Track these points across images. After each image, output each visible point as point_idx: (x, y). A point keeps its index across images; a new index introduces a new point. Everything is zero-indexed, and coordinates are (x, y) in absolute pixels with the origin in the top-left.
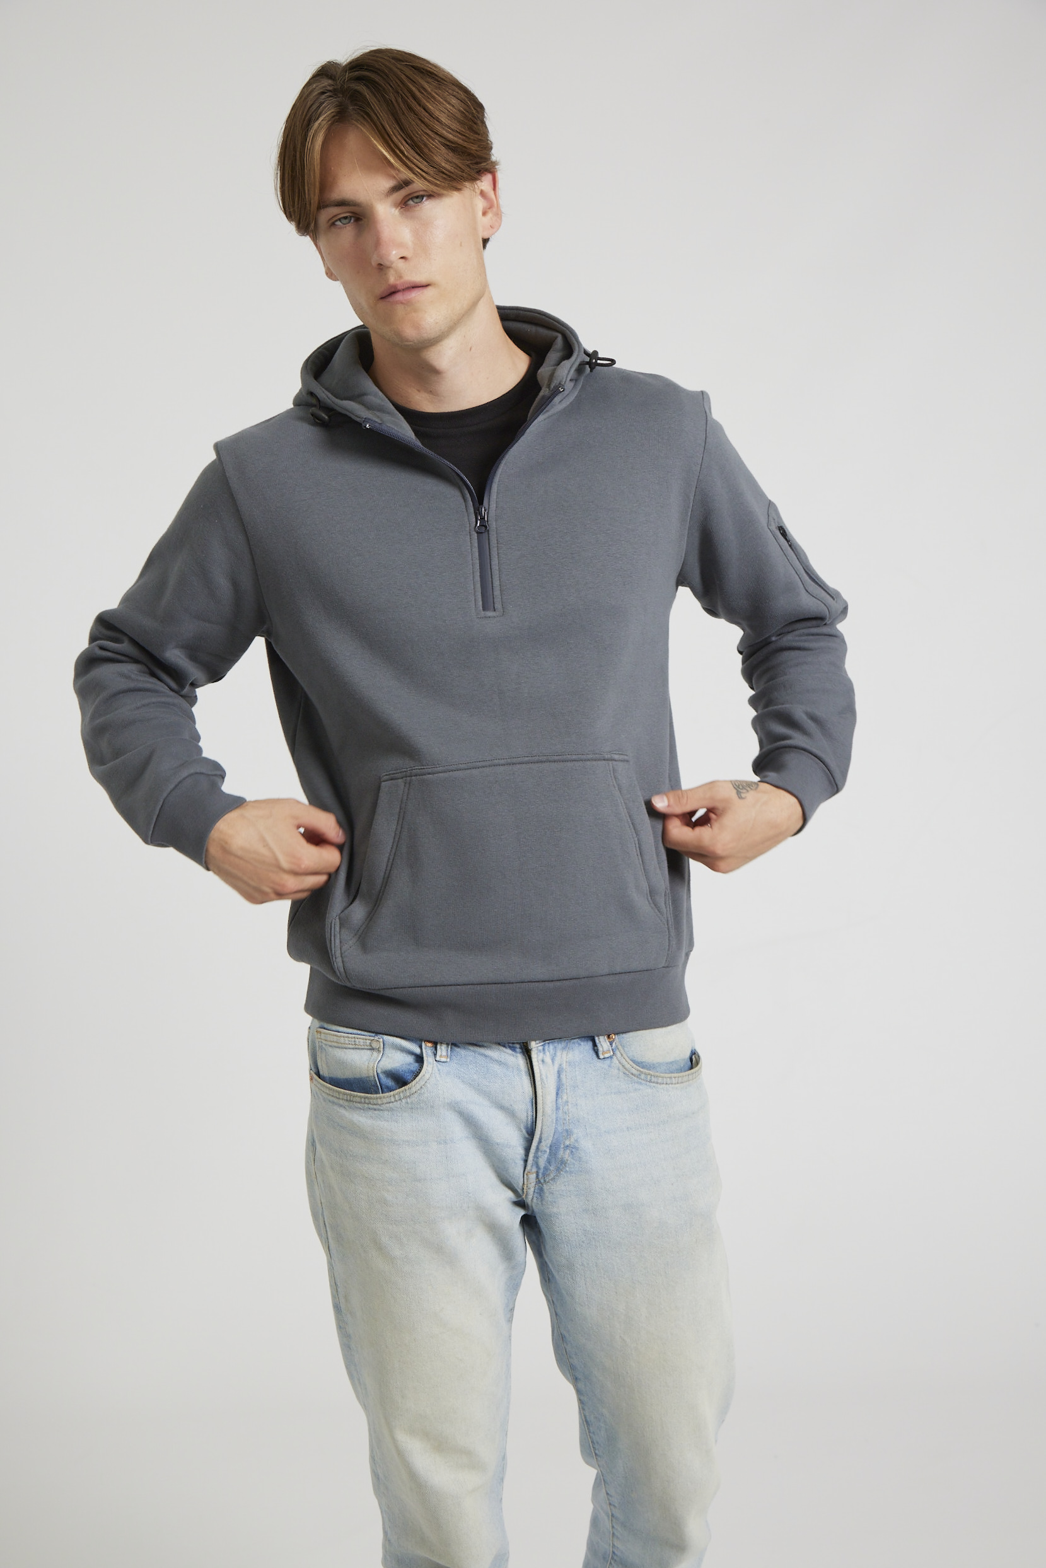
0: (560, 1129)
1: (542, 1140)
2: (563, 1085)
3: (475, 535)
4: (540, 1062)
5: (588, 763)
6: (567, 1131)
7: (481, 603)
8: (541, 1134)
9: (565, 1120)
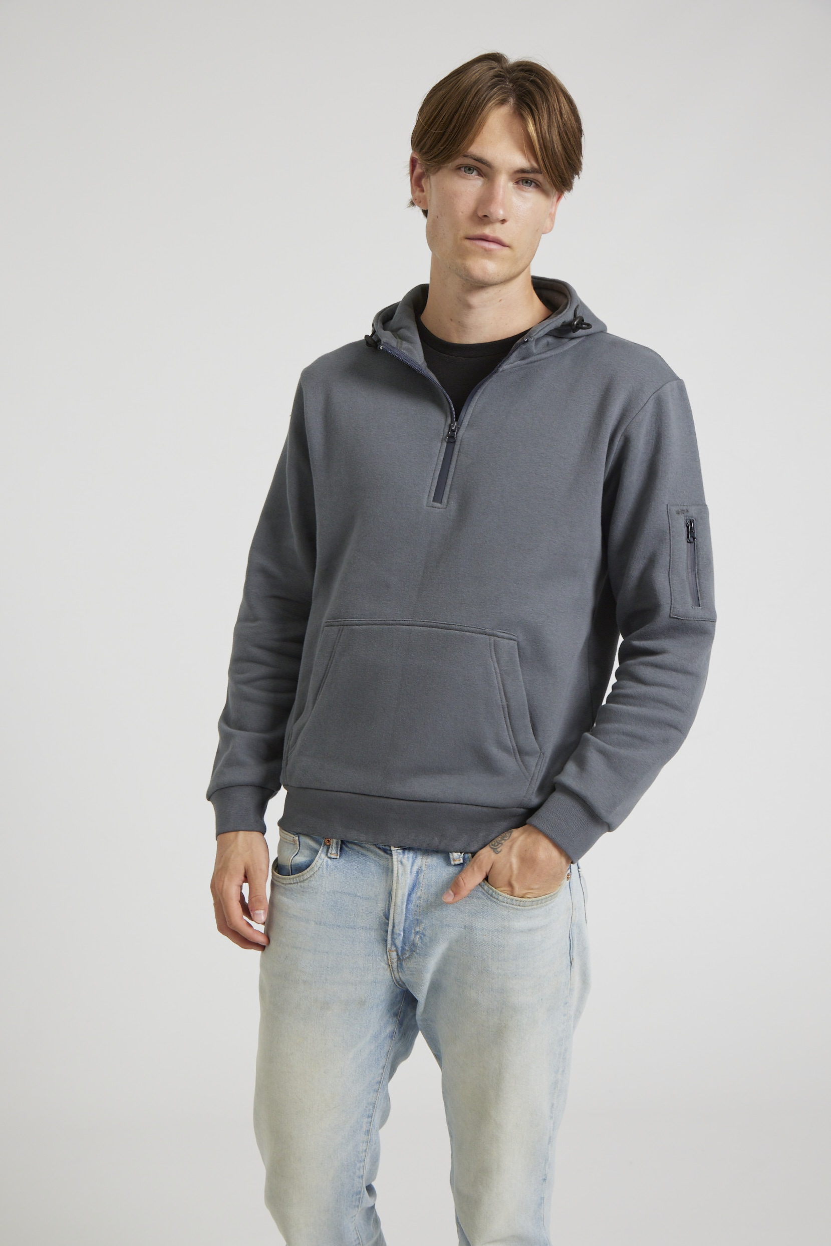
0: (411, 917)
1: (395, 925)
2: (419, 883)
3: (445, 444)
4: (400, 863)
5: (468, 633)
6: (417, 920)
7: (433, 495)
8: (394, 920)
9: (416, 911)
